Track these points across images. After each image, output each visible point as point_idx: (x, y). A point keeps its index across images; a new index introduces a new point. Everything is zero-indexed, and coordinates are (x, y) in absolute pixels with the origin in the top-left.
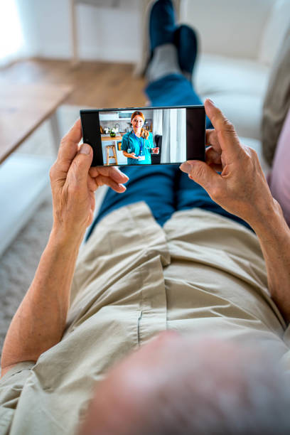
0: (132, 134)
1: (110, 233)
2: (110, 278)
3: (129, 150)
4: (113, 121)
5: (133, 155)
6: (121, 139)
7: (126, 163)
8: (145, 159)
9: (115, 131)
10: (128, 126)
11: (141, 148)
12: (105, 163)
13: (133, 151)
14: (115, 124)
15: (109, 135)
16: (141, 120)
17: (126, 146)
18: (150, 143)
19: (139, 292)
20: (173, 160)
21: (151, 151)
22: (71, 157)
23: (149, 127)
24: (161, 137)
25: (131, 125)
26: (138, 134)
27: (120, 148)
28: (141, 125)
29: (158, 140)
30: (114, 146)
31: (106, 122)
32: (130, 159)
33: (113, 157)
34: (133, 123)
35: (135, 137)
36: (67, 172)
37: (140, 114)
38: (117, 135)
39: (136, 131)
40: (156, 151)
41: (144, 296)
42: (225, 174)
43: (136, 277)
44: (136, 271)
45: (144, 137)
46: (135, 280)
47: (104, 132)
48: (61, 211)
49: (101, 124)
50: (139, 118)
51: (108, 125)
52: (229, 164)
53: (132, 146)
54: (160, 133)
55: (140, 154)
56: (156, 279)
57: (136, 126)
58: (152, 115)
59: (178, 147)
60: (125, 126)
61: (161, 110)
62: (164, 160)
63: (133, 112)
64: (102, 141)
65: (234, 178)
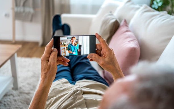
0: (71, 44)
1: (54, 89)
2: (60, 103)
3: (70, 50)
4: (65, 40)
5: (71, 52)
6: (67, 46)
7: (69, 55)
8: (76, 53)
9: (65, 43)
10: (70, 42)
11: (74, 49)
12: (61, 55)
13: (71, 50)
14: (66, 41)
15: (63, 45)
16: (75, 39)
17: (69, 49)
18: (77, 48)
19: (75, 104)
20: (85, 54)
21: (77, 50)
22: (50, 53)
23: (77, 42)
24: (81, 45)
25: (71, 41)
26: (73, 45)
27: (67, 49)
28: (74, 41)
29: (80, 46)
30: (65, 49)
31: (62, 40)
32: (70, 53)
33: (64, 53)
34: (72, 40)
35: (72, 46)
36: (49, 58)
37: (74, 37)
38: (66, 45)
39: (73, 43)
40: (79, 50)
41: (77, 105)
42: (104, 56)
43: (72, 99)
44: (72, 97)
45: (75, 46)
46: (72, 100)
47: (62, 44)
48: (47, 73)
49: (61, 41)
50: (74, 39)
51: (63, 41)
52: (106, 53)
53: (71, 49)
54: (81, 44)
55: (74, 52)
56: (80, 99)
57: (73, 42)
58: (78, 38)
59: (87, 49)
60: (69, 42)
61: (81, 36)
62: (82, 54)
63: (72, 37)
64: (61, 47)
65: (108, 57)
